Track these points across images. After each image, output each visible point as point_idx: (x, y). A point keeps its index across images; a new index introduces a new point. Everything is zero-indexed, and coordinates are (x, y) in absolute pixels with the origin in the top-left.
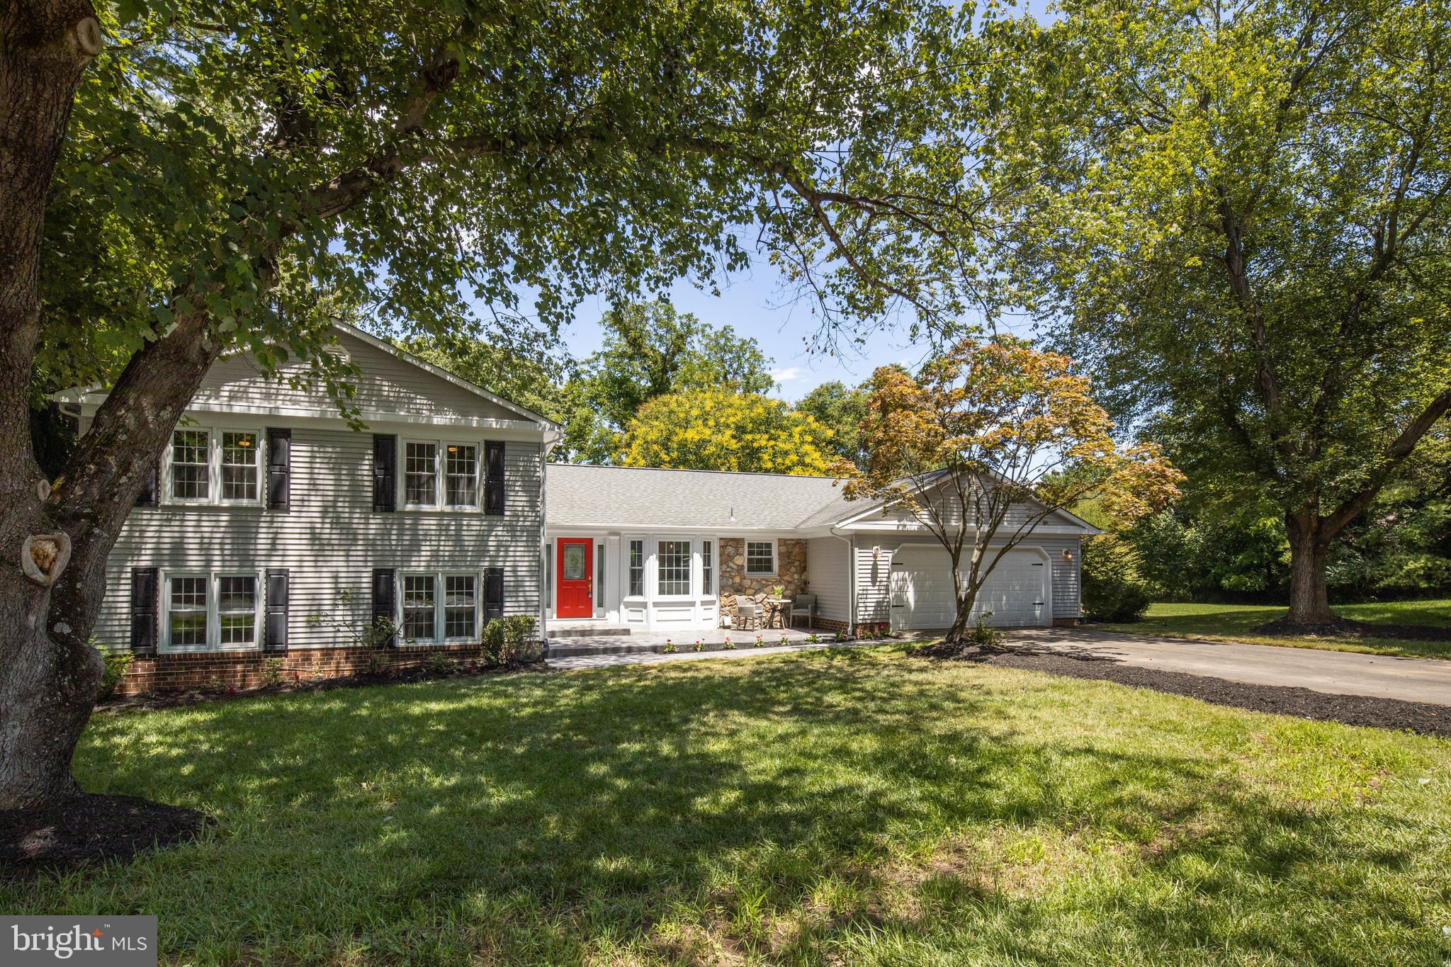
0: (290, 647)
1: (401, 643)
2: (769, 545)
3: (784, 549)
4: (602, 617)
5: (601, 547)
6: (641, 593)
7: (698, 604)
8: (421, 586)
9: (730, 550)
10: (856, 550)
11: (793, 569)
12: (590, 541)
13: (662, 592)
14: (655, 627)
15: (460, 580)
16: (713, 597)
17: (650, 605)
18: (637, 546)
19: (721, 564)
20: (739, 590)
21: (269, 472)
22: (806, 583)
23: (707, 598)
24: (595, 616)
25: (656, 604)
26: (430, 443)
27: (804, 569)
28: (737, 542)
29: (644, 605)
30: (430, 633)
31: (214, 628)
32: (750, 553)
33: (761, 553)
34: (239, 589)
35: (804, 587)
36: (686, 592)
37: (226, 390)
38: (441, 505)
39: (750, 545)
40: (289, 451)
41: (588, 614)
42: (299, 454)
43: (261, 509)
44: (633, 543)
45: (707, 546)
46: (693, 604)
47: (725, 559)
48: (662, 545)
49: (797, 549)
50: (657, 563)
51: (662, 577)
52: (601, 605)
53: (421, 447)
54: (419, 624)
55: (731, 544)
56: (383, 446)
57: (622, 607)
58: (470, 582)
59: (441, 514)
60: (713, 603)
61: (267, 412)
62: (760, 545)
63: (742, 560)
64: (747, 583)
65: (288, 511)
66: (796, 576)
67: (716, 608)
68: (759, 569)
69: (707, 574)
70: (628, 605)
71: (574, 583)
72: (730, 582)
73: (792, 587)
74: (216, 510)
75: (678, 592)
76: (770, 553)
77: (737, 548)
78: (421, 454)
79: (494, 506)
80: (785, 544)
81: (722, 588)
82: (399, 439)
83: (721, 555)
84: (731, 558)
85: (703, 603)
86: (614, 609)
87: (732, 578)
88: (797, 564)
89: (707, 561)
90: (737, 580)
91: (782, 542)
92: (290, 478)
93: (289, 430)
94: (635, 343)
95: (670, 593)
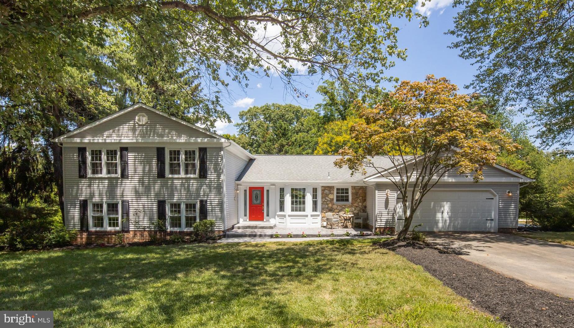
0: (130, 230)
1: (169, 229)
2: (347, 189)
3: (354, 191)
4: (268, 221)
5: (268, 191)
6: (284, 211)
7: (309, 216)
8: (176, 207)
9: (327, 191)
10: (377, 192)
11: (359, 201)
12: (263, 188)
13: (292, 210)
14: (289, 225)
15: (190, 205)
16: (318, 213)
17: (287, 216)
18: (282, 190)
19: (322, 198)
20: (331, 210)
21: (121, 164)
22: (365, 207)
23: (315, 213)
24: (265, 220)
25: (289, 216)
26: (178, 150)
27: (364, 200)
28: (330, 188)
29: (285, 216)
30: (180, 226)
31: (106, 222)
32: (337, 193)
33: (342, 193)
34: (113, 207)
35: (364, 209)
36: (304, 210)
37: (106, 134)
38: (182, 175)
39: (338, 189)
40: (128, 156)
41: (262, 219)
42: (131, 157)
43: (119, 178)
44: (281, 189)
45: (315, 190)
46: (307, 216)
47: (324, 196)
48: (292, 189)
49: (361, 191)
50: (290, 198)
51: (292, 203)
52: (268, 215)
53: (175, 151)
54: (176, 222)
55: (327, 189)
56: (160, 152)
57: (276, 217)
58: (194, 206)
59: (182, 178)
60: (318, 215)
61: (118, 141)
62: (342, 189)
63: (334, 196)
64: (335, 207)
65: (128, 179)
66: (360, 204)
67: (319, 218)
68: (343, 200)
69: (315, 203)
70: (279, 216)
71: (256, 206)
72: (327, 206)
73: (358, 209)
74: (105, 178)
75: (300, 210)
76: (347, 193)
77: (330, 191)
78: (175, 154)
79: (203, 174)
80: (355, 189)
81: (323, 209)
82: (166, 149)
83: (322, 194)
84: (327, 195)
85: (312, 216)
86: (273, 218)
87: (327, 204)
88: (361, 198)
89: (315, 196)
90: (330, 205)
91: (353, 188)
92: (128, 166)
93: (127, 148)
94: (332, 99)
95: (296, 210)
